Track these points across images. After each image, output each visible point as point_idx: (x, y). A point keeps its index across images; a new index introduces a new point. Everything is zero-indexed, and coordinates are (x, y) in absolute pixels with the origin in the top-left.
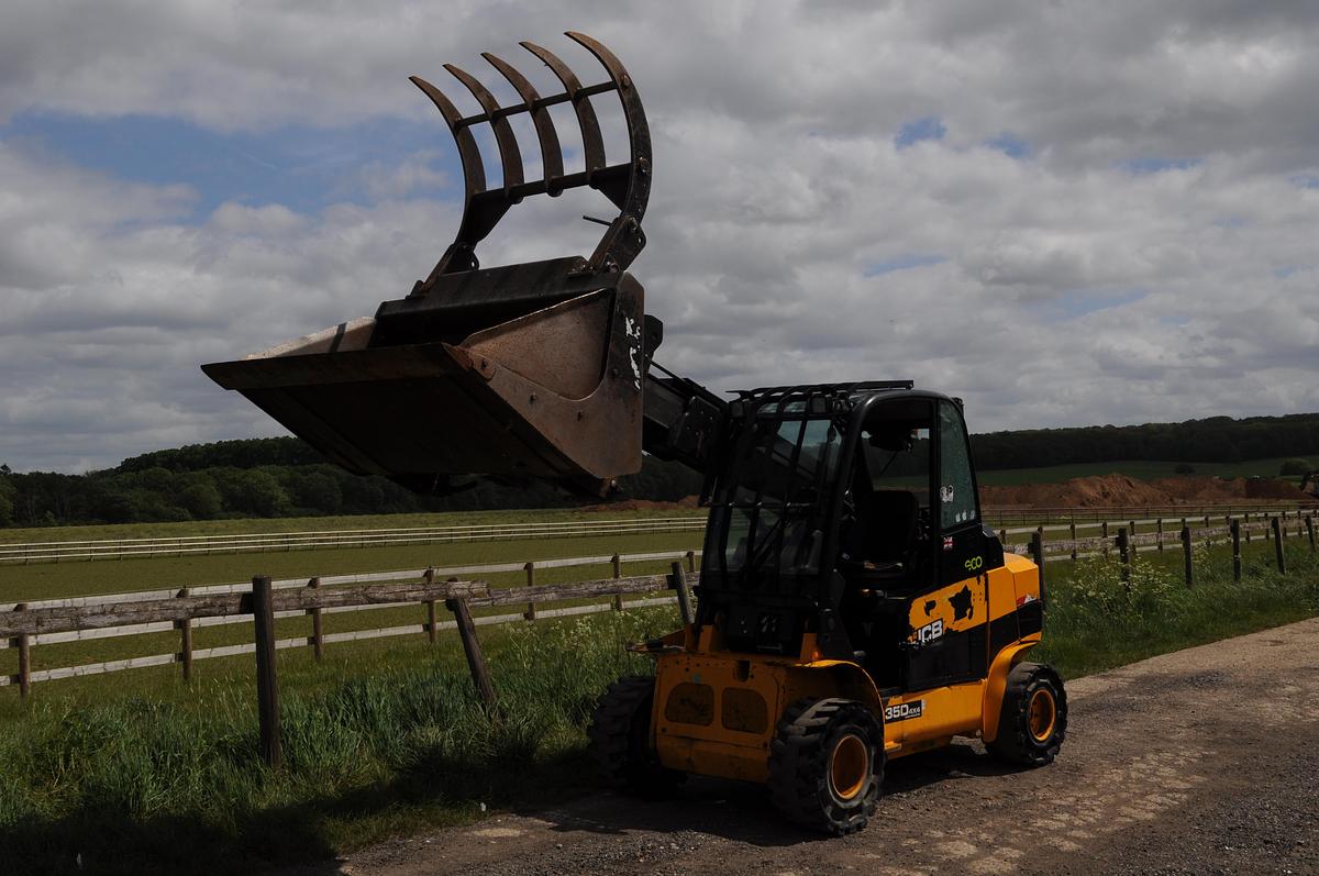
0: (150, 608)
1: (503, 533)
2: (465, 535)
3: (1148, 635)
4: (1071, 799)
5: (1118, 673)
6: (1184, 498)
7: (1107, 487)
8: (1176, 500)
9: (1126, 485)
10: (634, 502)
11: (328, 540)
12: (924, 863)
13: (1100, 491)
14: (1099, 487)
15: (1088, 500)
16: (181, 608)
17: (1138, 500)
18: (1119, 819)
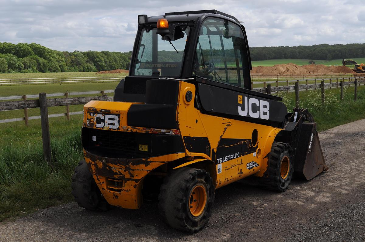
0: (2, 105)
1: (72, 81)
2: (58, 81)
3: (332, 119)
4: (336, 175)
5: (328, 132)
6: (314, 72)
7: (288, 68)
8: (311, 73)
9: (295, 67)
10: (119, 70)
11: (6, 82)
12: (299, 198)
13: (286, 69)
14: (285, 68)
15: (282, 72)
16: (14, 105)
17: (299, 73)
18: (356, 182)
